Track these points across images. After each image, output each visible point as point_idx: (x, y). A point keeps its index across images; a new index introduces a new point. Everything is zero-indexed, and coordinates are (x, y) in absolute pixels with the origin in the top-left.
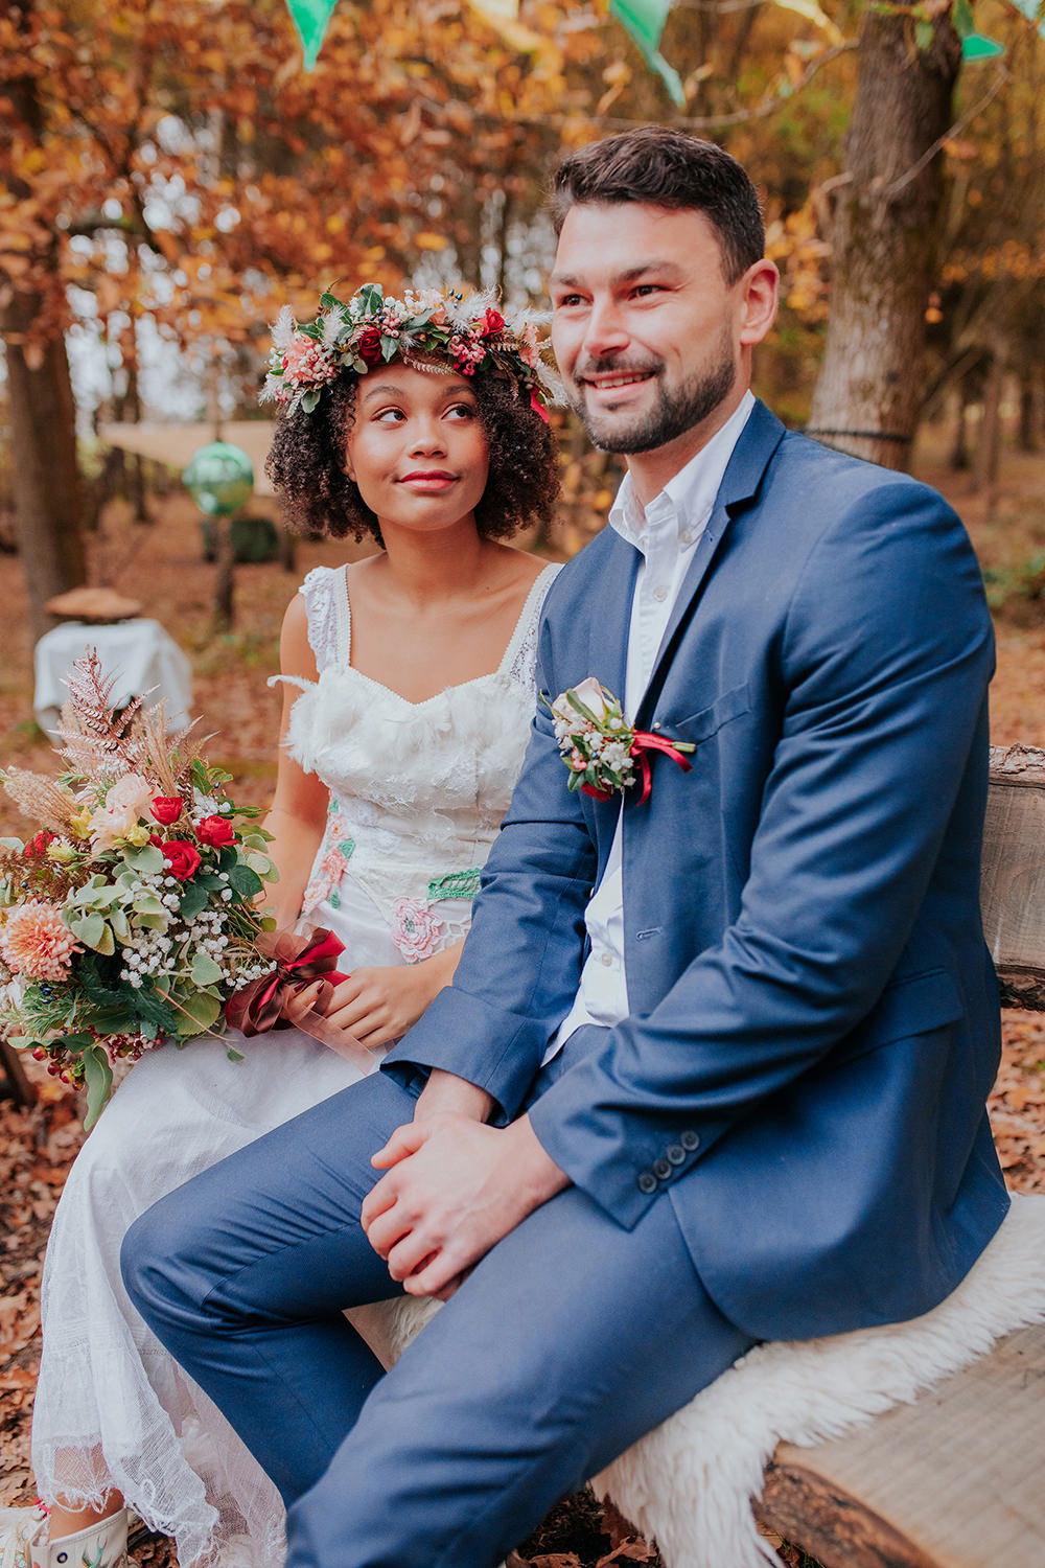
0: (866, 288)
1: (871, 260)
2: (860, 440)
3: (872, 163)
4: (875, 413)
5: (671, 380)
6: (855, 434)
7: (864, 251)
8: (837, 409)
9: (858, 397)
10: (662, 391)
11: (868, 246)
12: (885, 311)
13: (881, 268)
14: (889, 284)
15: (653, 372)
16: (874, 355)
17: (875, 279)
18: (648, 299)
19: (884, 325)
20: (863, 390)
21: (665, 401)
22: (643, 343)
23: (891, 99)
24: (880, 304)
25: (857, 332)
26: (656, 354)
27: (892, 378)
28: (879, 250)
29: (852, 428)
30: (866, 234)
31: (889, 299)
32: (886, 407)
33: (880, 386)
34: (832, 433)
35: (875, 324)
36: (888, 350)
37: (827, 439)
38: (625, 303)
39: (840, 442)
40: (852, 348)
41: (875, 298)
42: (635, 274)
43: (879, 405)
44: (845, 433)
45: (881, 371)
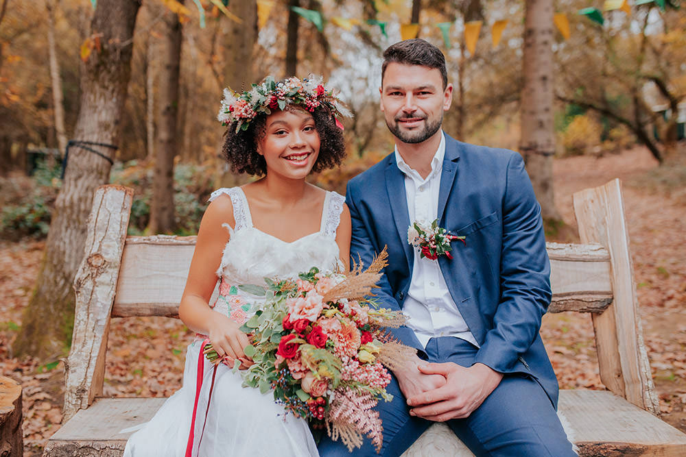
0: (106, 83)
1: (109, 72)
2: (103, 148)
3: (110, 32)
4: (110, 137)
5: (429, 122)
6: (101, 145)
7: (106, 67)
8: (93, 133)
9: (103, 129)
10: (426, 124)
11: (108, 66)
12: (115, 94)
13: (113, 76)
14: (117, 83)
15: (424, 119)
16: (110, 112)
17: (110, 80)
18: (424, 96)
19: (114, 100)
20: (104, 126)
21: (427, 127)
22: (423, 110)
23: (118, 8)
24: (113, 91)
25: (102, 101)
26: (426, 113)
27: (117, 122)
28: (113, 68)
29: (100, 142)
30: (107, 61)
31: (117, 89)
32: (114, 134)
33: (112, 126)
34: (91, 144)
35: (111, 99)
36: (116, 111)
37: (87, 146)
38: (416, 96)
39: (94, 148)
40: (100, 108)
41: (111, 88)
42: (421, 88)
43: (111, 133)
44: (96, 144)
45: (113, 119)
